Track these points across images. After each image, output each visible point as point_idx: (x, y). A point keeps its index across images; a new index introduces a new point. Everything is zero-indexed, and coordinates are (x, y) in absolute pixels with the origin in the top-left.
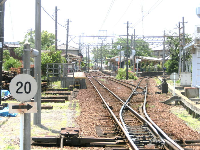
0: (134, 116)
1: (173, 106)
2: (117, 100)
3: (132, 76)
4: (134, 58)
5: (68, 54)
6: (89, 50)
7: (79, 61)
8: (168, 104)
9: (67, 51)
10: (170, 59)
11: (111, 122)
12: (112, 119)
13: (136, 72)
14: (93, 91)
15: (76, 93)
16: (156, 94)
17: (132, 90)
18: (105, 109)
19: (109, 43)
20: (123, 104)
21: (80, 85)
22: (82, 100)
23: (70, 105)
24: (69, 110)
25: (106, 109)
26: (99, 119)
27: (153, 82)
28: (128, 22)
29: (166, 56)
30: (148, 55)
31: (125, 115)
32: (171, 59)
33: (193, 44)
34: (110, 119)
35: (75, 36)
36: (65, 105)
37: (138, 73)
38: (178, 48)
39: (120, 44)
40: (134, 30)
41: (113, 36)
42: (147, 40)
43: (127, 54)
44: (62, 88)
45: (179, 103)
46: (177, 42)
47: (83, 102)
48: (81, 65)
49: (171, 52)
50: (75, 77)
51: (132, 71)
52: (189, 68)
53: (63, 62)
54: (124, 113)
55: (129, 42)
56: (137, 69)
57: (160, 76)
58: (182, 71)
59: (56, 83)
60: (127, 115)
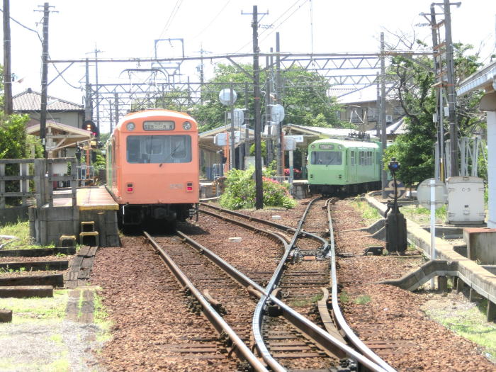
0: (304, 334)
1: (431, 294)
2: (236, 281)
3: (277, 196)
4: (281, 133)
5: (47, 125)
6: (119, 108)
7: (85, 148)
8: (414, 288)
9: (43, 114)
10: (404, 132)
11: (224, 361)
12: (229, 349)
13: (286, 182)
14: (147, 254)
15: (87, 261)
16: (366, 254)
17: (281, 243)
18: (198, 314)
19: (189, 84)
20: (259, 294)
21: (96, 233)
22: (112, 287)
23: (70, 304)
24: (71, 323)
25: (202, 314)
26: (183, 350)
27: (351, 215)
28: (255, 8)
29: (389, 124)
30: (326, 120)
31: (270, 332)
32: (408, 131)
33: (489, 78)
34: (222, 347)
35: (73, 62)
36: (55, 305)
37: (295, 185)
38: (429, 95)
39: (232, 86)
40: (278, 34)
41: (201, 58)
42: (323, 69)
43: (256, 118)
44: (37, 247)
45: (450, 283)
46: (425, 74)
47: (115, 291)
48: (94, 162)
49: (408, 108)
50: (78, 204)
51: (275, 179)
52: (470, 163)
53: (33, 155)
54: (267, 326)
55: (262, 76)
56: (291, 170)
57: (370, 193)
58: (449, 172)
59: (15, 228)
60: (278, 333)
